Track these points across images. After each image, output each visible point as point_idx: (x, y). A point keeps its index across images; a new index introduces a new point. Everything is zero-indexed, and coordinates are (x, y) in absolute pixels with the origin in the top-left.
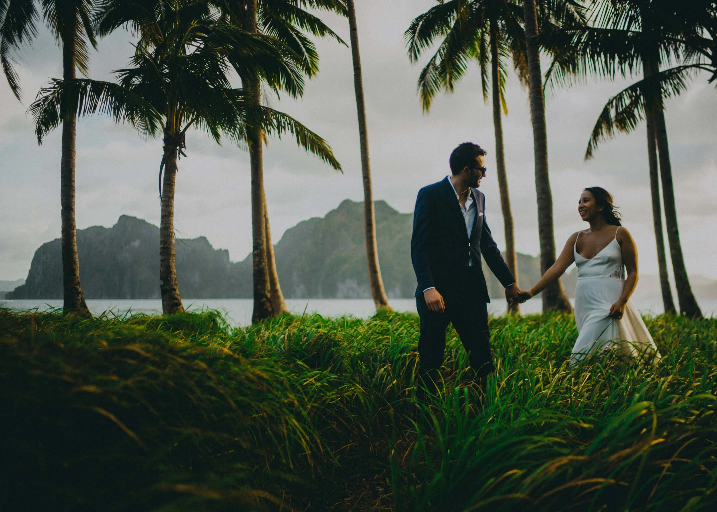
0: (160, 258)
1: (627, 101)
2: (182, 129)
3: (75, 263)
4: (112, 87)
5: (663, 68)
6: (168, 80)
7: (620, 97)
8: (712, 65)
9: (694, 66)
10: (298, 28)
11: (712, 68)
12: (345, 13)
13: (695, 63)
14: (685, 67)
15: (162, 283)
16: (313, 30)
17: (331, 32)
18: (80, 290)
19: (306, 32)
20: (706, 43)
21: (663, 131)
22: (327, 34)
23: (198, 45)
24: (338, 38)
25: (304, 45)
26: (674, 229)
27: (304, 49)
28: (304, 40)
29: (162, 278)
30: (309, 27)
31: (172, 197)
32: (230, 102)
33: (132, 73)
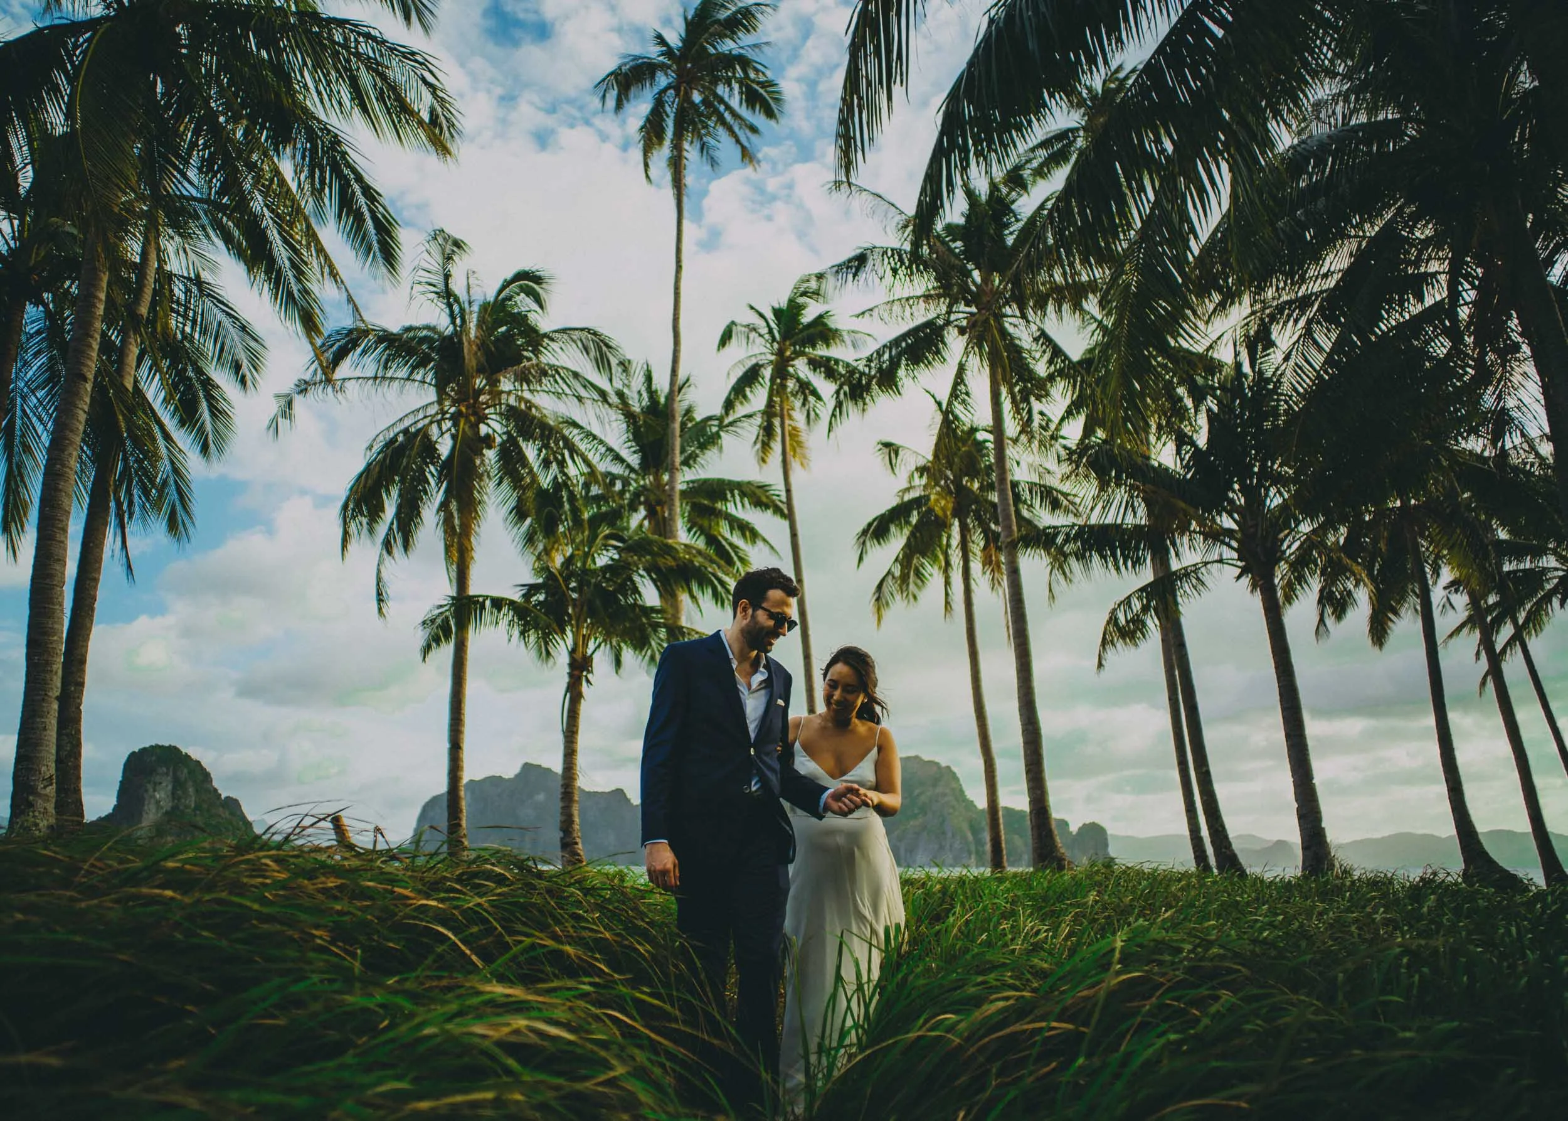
0: (560, 804)
1: (1137, 605)
2: (589, 652)
3: (461, 811)
4: (512, 603)
5: (1175, 565)
6: (575, 596)
7: (1127, 602)
8: (1239, 559)
9: (1216, 561)
10: (728, 535)
11: (1239, 563)
12: (783, 515)
13: (1216, 557)
14: (1206, 563)
15: (561, 834)
16: (744, 536)
17: (765, 540)
18: (466, 843)
19: (737, 539)
20: (1230, 533)
21: (1181, 645)
22: (760, 543)
23: (610, 554)
24: (772, 547)
25: (736, 553)
26: (1204, 769)
27: (735, 558)
28: (735, 547)
29: (562, 829)
30: (739, 533)
31: (576, 732)
32: (644, 620)
33: (532, 589)
